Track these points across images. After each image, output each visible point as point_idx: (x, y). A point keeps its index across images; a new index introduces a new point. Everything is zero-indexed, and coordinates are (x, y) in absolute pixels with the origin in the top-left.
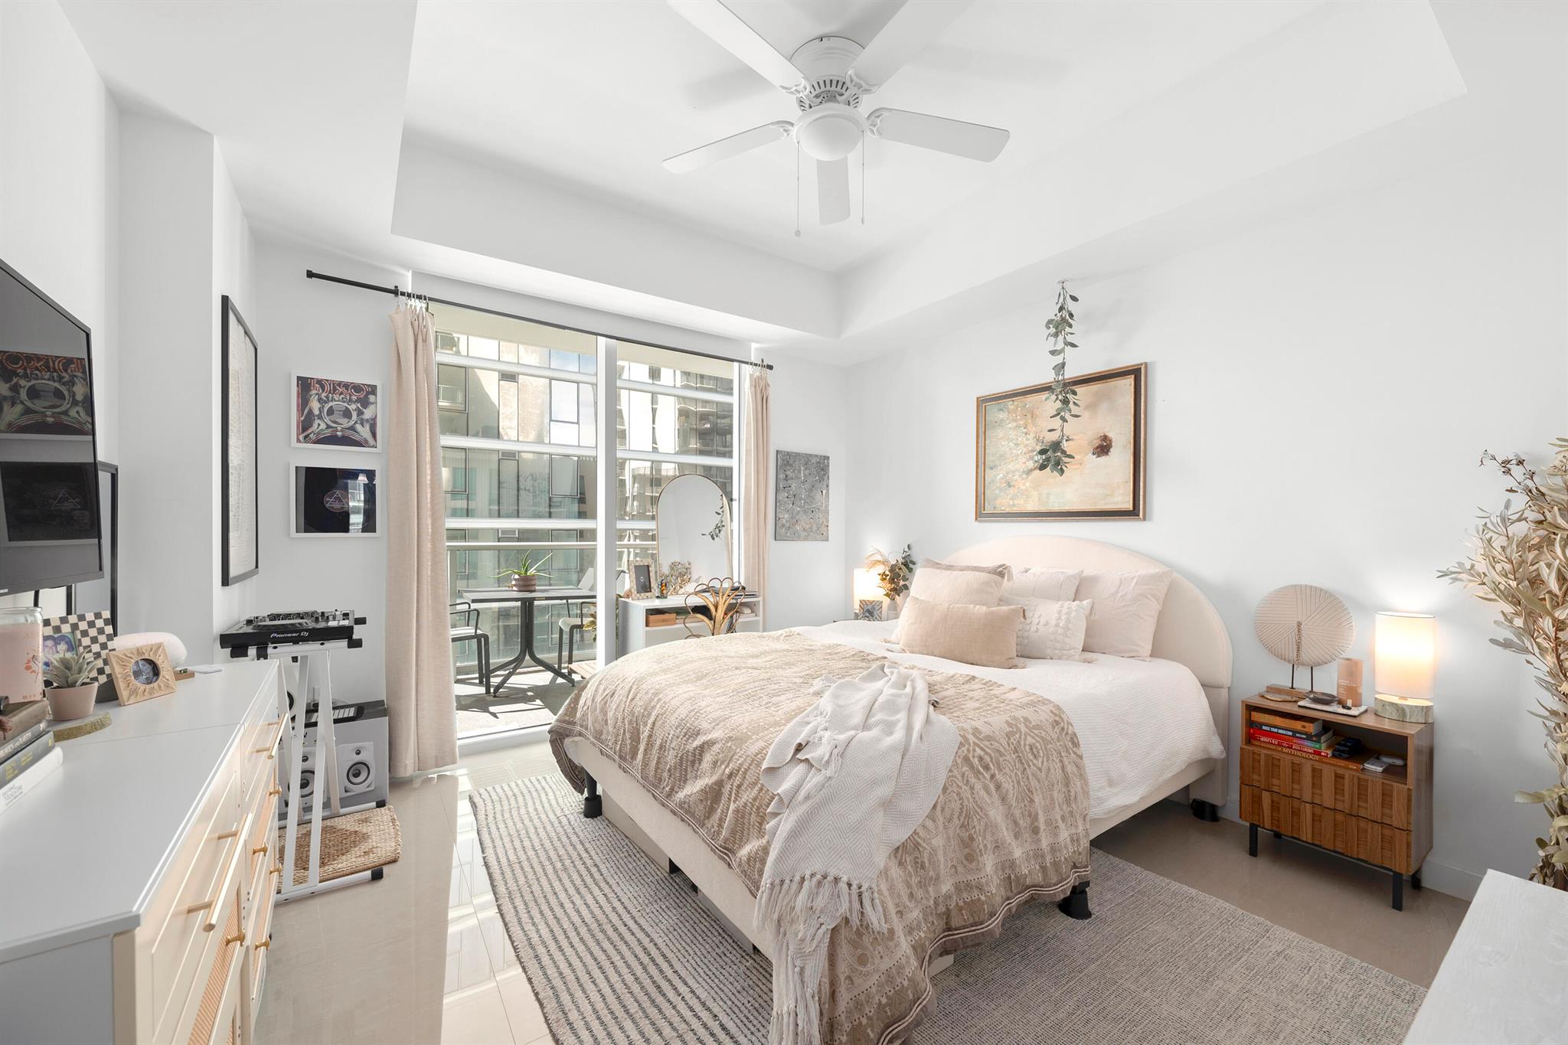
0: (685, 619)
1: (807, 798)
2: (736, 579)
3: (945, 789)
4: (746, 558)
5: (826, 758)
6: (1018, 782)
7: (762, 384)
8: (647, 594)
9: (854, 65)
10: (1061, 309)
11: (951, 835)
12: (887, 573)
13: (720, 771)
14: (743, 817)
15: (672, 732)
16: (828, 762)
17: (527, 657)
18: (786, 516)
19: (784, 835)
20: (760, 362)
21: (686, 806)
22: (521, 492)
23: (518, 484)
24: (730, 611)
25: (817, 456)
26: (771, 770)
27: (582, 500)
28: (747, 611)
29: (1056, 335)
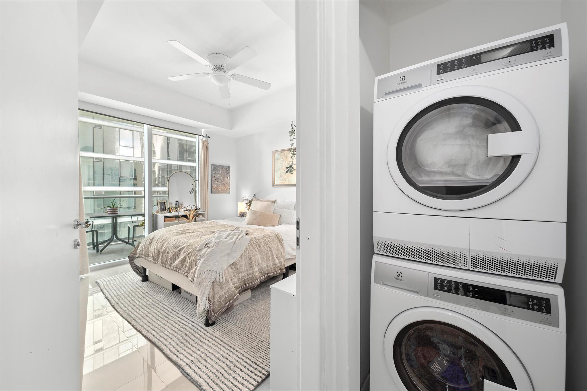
0: (178, 219)
1: (207, 254)
2: (198, 206)
3: (245, 251)
4: (201, 199)
5: (213, 245)
6: (265, 249)
7: (206, 143)
8: (164, 212)
9: (226, 62)
10: (292, 129)
11: (246, 262)
12: (248, 203)
13: (186, 254)
14: (191, 263)
15: (171, 248)
16: (213, 246)
17: (115, 238)
18: (215, 186)
19: (201, 263)
20: (205, 135)
21: (175, 266)
22: (105, 175)
23: (103, 172)
24: (195, 216)
25: (226, 166)
26: (199, 250)
27: (135, 179)
28: (201, 216)
29: (291, 136)
